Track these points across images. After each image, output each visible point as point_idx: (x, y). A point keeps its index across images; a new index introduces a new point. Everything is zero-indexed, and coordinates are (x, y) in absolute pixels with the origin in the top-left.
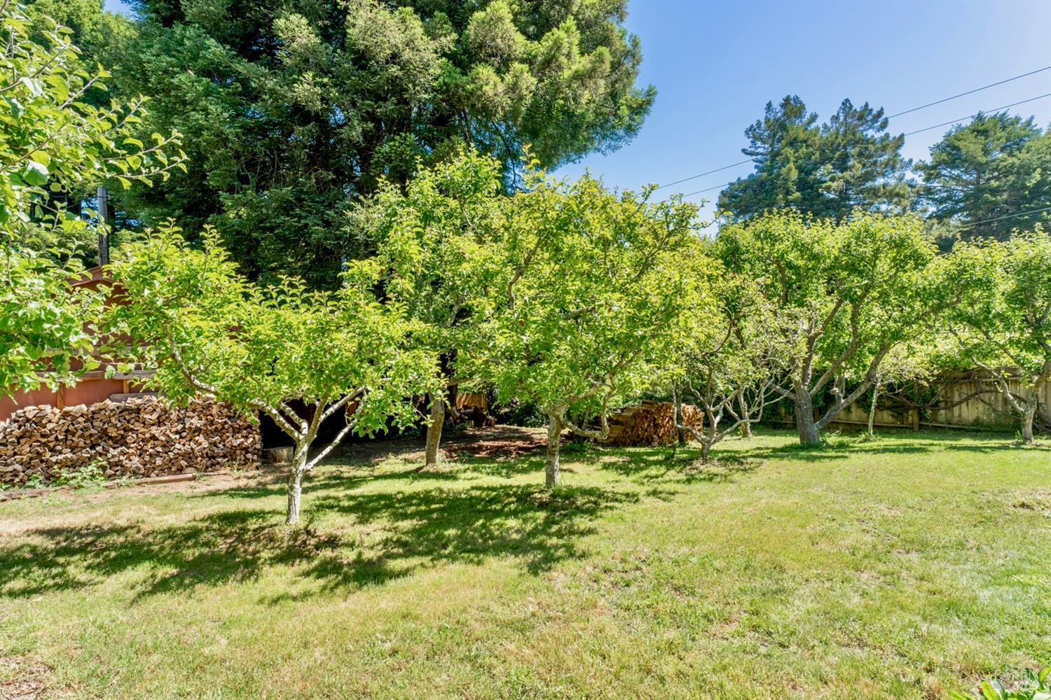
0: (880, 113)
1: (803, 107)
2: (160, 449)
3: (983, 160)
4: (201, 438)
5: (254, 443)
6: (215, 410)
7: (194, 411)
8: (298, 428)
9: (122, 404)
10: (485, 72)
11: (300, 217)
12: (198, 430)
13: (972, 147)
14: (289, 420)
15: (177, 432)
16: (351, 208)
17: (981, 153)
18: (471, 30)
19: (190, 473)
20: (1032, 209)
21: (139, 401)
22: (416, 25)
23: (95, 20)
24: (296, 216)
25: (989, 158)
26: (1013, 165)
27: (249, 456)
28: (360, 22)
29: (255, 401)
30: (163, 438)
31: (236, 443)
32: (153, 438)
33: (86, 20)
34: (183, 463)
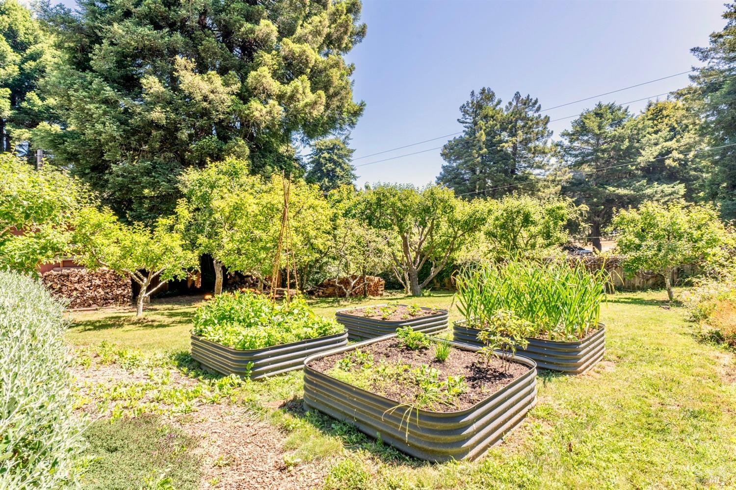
0: (536, 102)
1: (493, 94)
2: (79, 295)
3: (598, 132)
4: (100, 290)
5: (128, 292)
6: (107, 276)
7: (97, 276)
8: (142, 280)
9: (60, 273)
10: (255, 104)
11: (155, 177)
12: (99, 286)
13: (592, 124)
14: (139, 277)
15: (88, 287)
16: (181, 175)
17: (597, 128)
18: (250, 80)
19: (94, 307)
20: (624, 163)
21: (68, 271)
22: (218, 80)
23: (27, 26)
24: (152, 176)
25: (602, 131)
26: (615, 135)
27: (125, 299)
28: (186, 81)
29: (124, 269)
30: (81, 290)
31: (118, 293)
32: (76, 289)
33: (21, 27)
34: (91, 302)
